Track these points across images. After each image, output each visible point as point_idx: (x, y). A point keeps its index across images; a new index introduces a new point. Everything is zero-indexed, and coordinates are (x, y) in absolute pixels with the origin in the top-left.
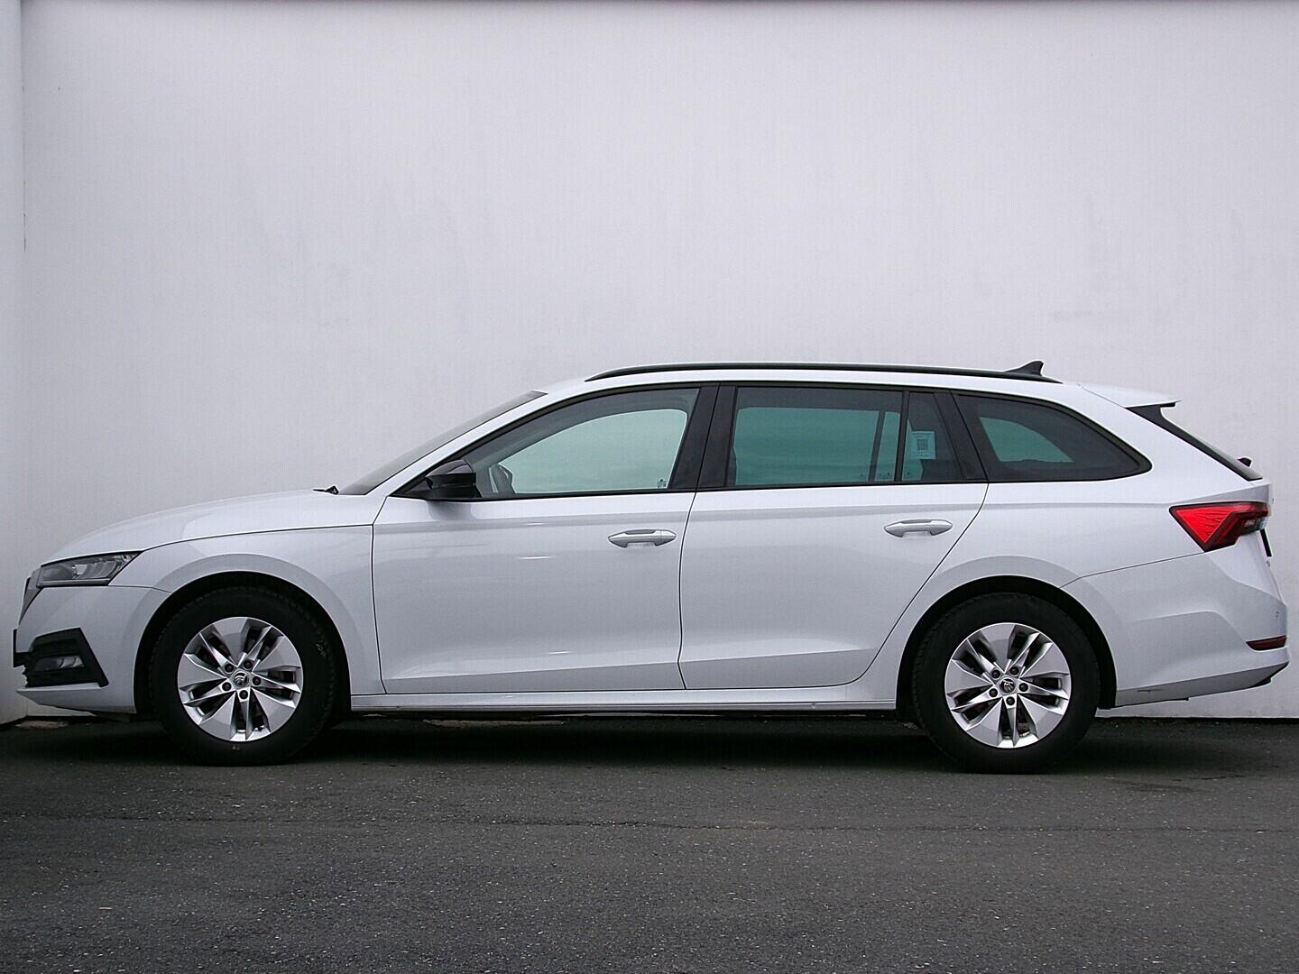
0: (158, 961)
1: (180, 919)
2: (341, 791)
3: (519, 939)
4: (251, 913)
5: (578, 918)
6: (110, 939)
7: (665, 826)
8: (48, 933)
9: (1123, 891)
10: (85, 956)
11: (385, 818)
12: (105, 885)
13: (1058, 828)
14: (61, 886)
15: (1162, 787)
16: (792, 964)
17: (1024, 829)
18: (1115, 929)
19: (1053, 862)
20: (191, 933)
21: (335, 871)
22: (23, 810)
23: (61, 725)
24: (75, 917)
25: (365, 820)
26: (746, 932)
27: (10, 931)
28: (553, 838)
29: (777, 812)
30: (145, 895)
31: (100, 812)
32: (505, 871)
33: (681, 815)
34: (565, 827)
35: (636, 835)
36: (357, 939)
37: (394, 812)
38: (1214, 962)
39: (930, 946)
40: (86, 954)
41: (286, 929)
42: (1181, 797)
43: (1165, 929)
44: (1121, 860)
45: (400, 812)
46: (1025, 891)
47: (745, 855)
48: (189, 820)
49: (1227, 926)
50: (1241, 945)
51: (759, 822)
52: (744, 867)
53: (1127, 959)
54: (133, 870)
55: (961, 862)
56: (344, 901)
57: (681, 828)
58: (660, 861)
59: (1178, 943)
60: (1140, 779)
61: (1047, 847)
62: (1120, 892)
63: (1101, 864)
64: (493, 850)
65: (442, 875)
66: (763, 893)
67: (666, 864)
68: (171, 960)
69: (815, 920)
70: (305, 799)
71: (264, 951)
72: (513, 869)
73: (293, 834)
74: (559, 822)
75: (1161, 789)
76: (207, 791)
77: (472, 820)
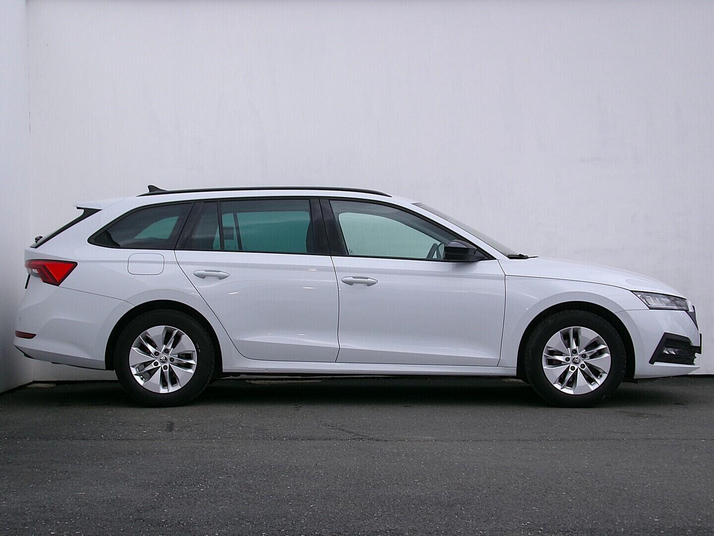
0: (99, 527)
1: (112, 500)
2: (201, 422)
3: (300, 510)
4: (151, 496)
5: (333, 496)
6: (72, 513)
7: (377, 440)
8: (38, 510)
9: (632, 476)
10: (58, 524)
11: (225, 437)
12: (70, 480)
13: (593, 439)
14: (47, 481)
15: (646, 414)
16: (453, 523)
17: (573, 440)
18: (631, 500)
19: (591, 459)
20: (117, 509)
21: (198, 470)
22: (28, 435)
23: (52, 385)
24: (54, 500)
25: (215, 439)
26: (426, 504)
27: (17, 509)
28: (316, 448)
29: (438, 432)
30: (92, 486)
31: (70, 436)
32: (292, 468)
33: (386, 434)
34: (323, 442)
35: (362, 446)
36: (210, 511)
37: (230, 434)
38: (689, 519)
39: (529, 511)
40: (58, 522)
41: (170, 506)
42: (657, 420)
43: (659, 499)
44: (629, 458)
45: (233, 434)
46: (578, 477)
47: (422, 457)
48: (119, 440)
49: (693, 497)
50: (703, 509)
51: (428, 438)
52: (423, 464)
53: (640, 518)
54: (87, 470)
55: (541, 460)
56: (203, 488)
57: (386, 441)
58: (376, 461)
59: (667, 508)
60: (633, 410)
61: (587, 450)
62: (631, 477)
63: (618, 460)
64: (284, 456)
65: (256, 472)
66: (434, 480)
67: (380, 463)
68: (106, 526)
69: (464, 496)
70: (182, 427)
71: (158, 519)
72: (296, 467)
73: (175, 448)
74: (320, 439)
75: (645, 416)
76: (129, 422)
77: (273, 438)
